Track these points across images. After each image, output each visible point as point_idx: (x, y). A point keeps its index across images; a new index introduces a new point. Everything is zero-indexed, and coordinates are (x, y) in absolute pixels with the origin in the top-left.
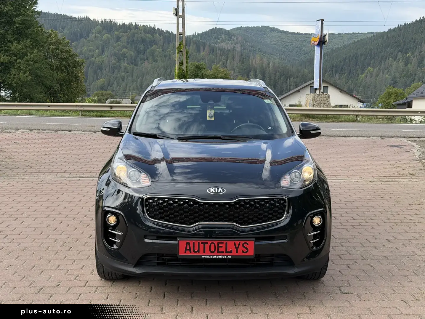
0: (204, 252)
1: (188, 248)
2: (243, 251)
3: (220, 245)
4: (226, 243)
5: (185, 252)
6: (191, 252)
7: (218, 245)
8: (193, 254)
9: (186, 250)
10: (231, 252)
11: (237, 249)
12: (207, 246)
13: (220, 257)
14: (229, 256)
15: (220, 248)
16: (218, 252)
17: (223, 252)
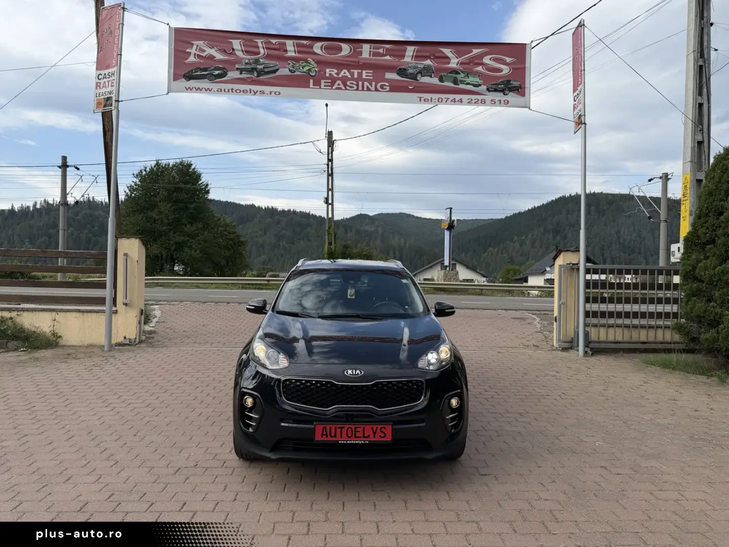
0: (341, 437)
1: (324, 433)
2: (380, 436)
3: (357, 430)
4: (364, 428)
5: (322, 437)
6: (327, 437)
7: (355, 430)
8: (329, 439)
9: (322, 435)
10: (368, 437)
11: (374, 434)
12: (344, 431)
13: (357, 442)
14: (367, 441)
15: (357, 433)
16: (356, 437)
17: (360, 437)
